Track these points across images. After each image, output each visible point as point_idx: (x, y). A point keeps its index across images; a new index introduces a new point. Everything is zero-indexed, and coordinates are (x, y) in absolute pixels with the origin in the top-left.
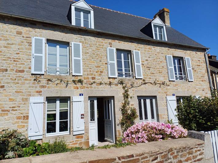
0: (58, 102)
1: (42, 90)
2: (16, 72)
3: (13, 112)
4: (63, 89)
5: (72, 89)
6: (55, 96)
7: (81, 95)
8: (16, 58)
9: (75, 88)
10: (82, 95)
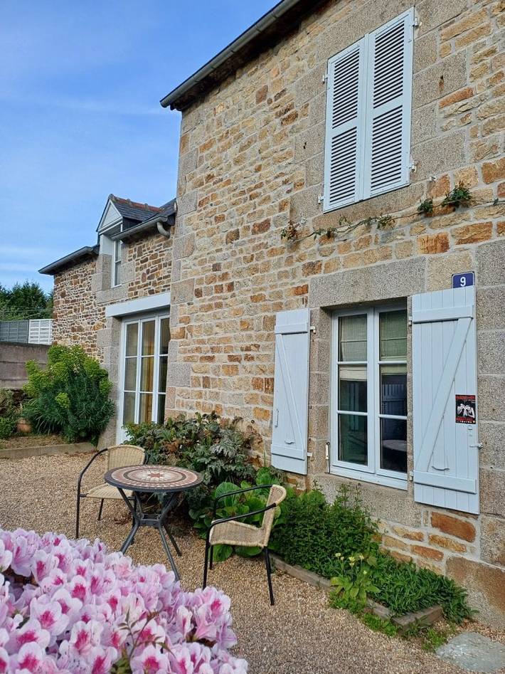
0: (373, 322)
1: (308, 280)
2: (254, 232)
3: (247, 364)
4: (379, 263)
5: (418, 253)
6: (345, 301)
7: (463, 280)
8: (253, 186)
9: (428, 250)
10: (469, 283)
